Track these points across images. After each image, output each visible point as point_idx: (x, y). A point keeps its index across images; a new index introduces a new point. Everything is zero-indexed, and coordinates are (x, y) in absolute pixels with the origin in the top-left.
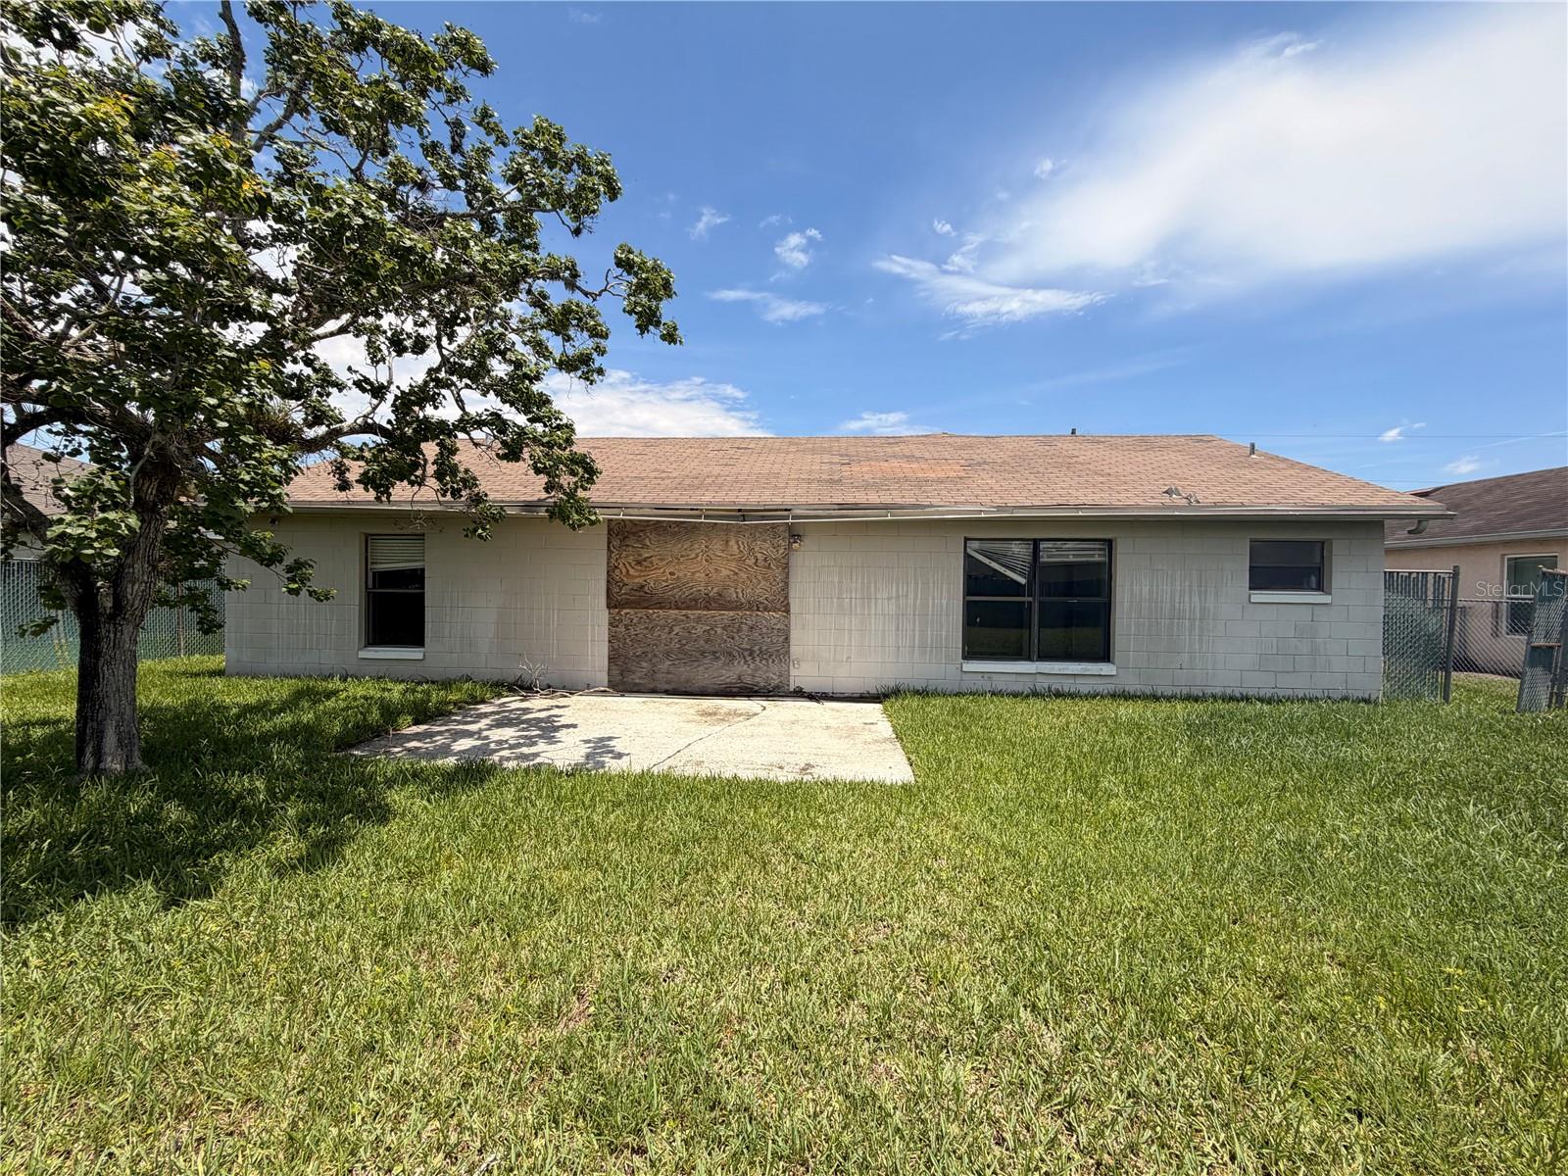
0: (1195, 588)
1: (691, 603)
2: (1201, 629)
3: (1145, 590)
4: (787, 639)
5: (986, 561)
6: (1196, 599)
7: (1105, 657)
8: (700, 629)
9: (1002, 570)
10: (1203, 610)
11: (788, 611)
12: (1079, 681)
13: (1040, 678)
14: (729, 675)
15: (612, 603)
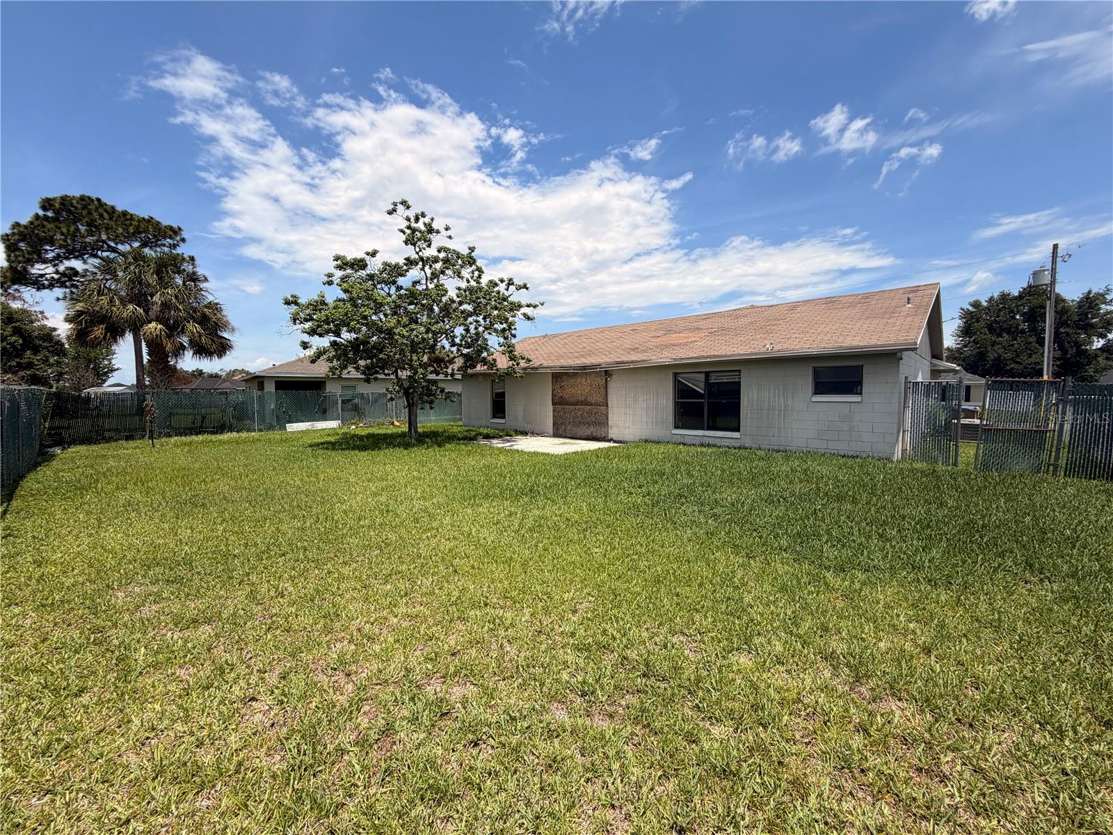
0: (781, 394)
1: (576, 403)
2: (785, 416)
3: (755, 396)
4: (607, 418)
5: (686, 383)
6: (782, 400)
7: (738, 430)
8: (580, 413)
9: (693, 386)
10: (785, 406)
11: (607, 406)
12: (724, 440)
13: (705, 438)
14: (588, 432)
15: (554, 404)
